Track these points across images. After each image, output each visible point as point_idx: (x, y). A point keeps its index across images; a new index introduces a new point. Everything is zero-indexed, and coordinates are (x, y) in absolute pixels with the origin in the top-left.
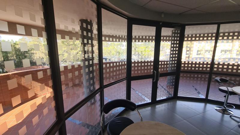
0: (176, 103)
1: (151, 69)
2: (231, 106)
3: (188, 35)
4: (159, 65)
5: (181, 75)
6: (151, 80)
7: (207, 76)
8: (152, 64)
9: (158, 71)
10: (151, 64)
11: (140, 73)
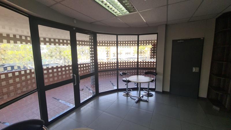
0: (98, 99)
1: (70, 73)
2: (130, 90)
3: (100, 42)
4: (78, 68)
5: (99, 74)
6: (72, 84)
7: (116, 72)
8: (71, 68)
9: (78, 74)
10: (69, 68)
11: (56, 80)
